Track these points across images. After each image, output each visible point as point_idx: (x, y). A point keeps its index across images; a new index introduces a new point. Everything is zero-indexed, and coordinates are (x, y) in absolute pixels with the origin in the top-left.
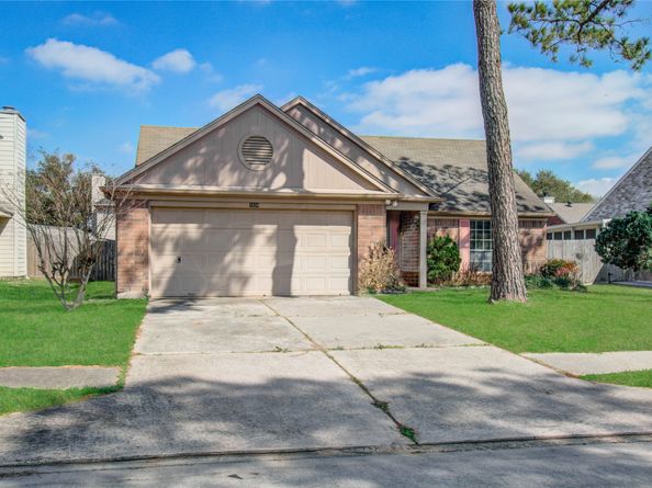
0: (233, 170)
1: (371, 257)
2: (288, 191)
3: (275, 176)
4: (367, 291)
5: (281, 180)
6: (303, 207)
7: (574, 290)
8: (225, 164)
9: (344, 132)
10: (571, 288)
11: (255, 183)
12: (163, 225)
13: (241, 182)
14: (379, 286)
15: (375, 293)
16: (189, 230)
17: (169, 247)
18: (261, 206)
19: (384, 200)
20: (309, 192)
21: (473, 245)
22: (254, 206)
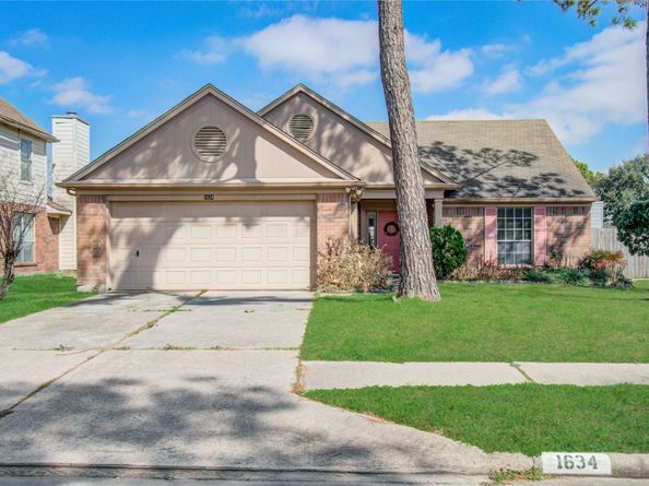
0: (183, 162)
1: (330, 254)
2: (238, 182)
3: (225, 166)
4: (354, 289)
5: (232, 170)
6: (257, 198)
7: (614, 285)
8: (175, 157)
9: (345, 117)
10: (609, 283)
11: (205, 175)
12: (117, 220)
13: (191, 174)
14: (366, 284)
15: (362, 291)
16: (143, 224)
17: (122, 241)
18: (215, 198)
19: (343, 188)
20: (259, 182)
21: (500, 235)
22: (209, 198)
